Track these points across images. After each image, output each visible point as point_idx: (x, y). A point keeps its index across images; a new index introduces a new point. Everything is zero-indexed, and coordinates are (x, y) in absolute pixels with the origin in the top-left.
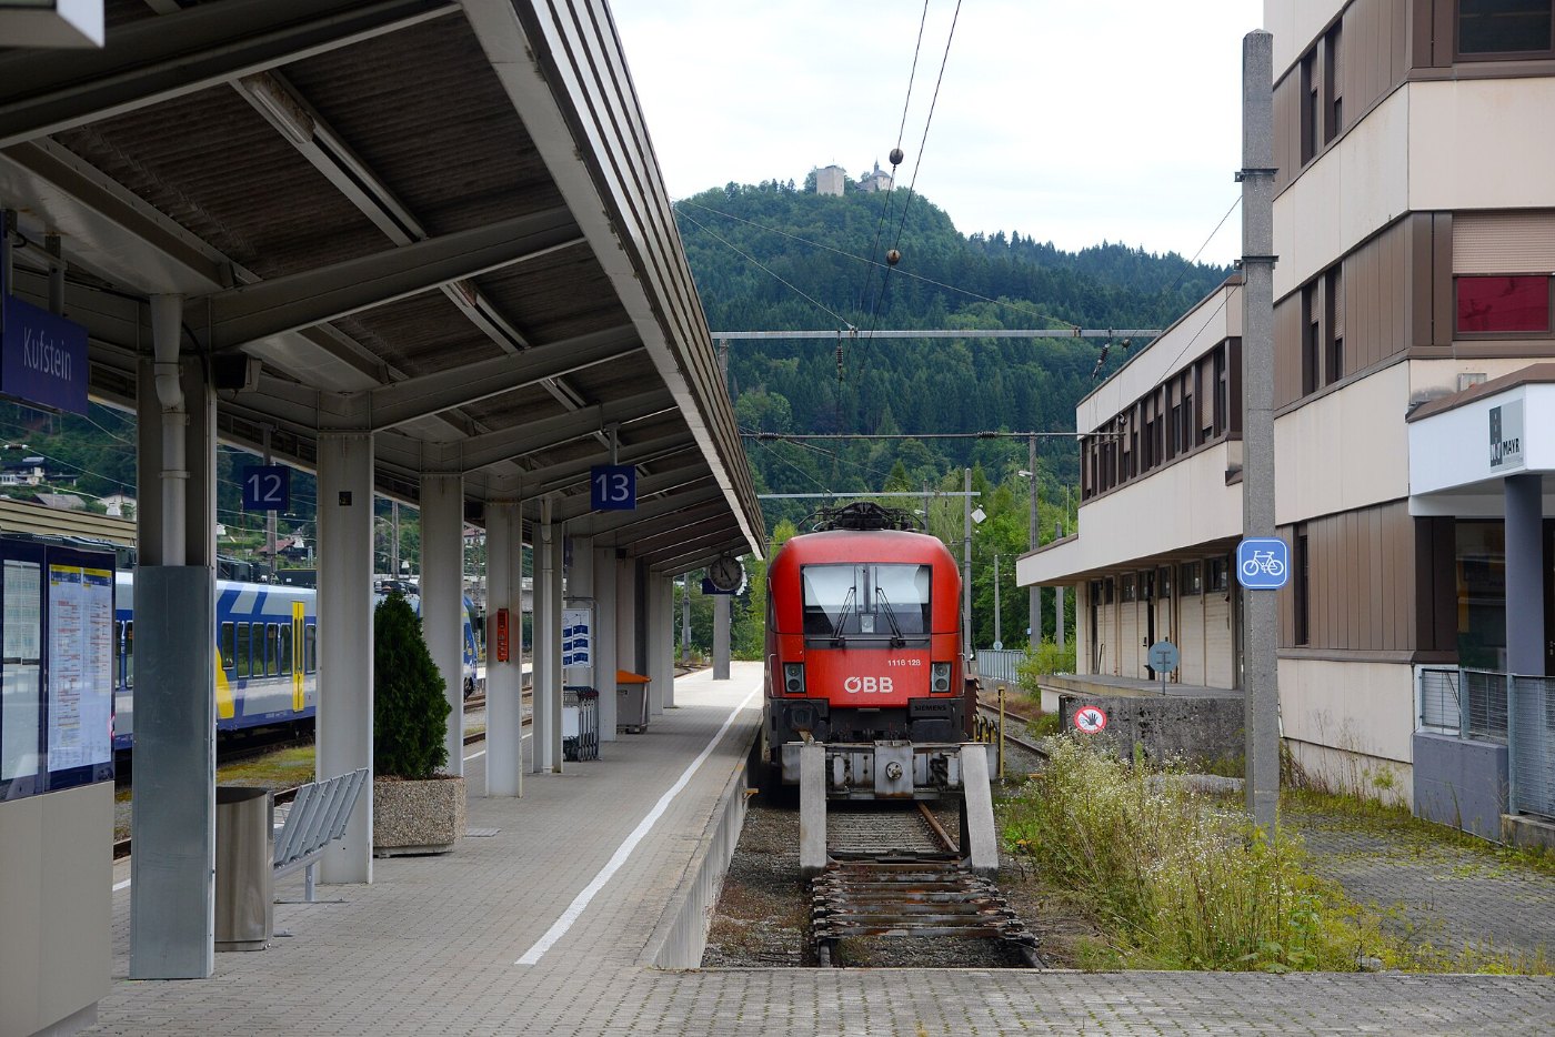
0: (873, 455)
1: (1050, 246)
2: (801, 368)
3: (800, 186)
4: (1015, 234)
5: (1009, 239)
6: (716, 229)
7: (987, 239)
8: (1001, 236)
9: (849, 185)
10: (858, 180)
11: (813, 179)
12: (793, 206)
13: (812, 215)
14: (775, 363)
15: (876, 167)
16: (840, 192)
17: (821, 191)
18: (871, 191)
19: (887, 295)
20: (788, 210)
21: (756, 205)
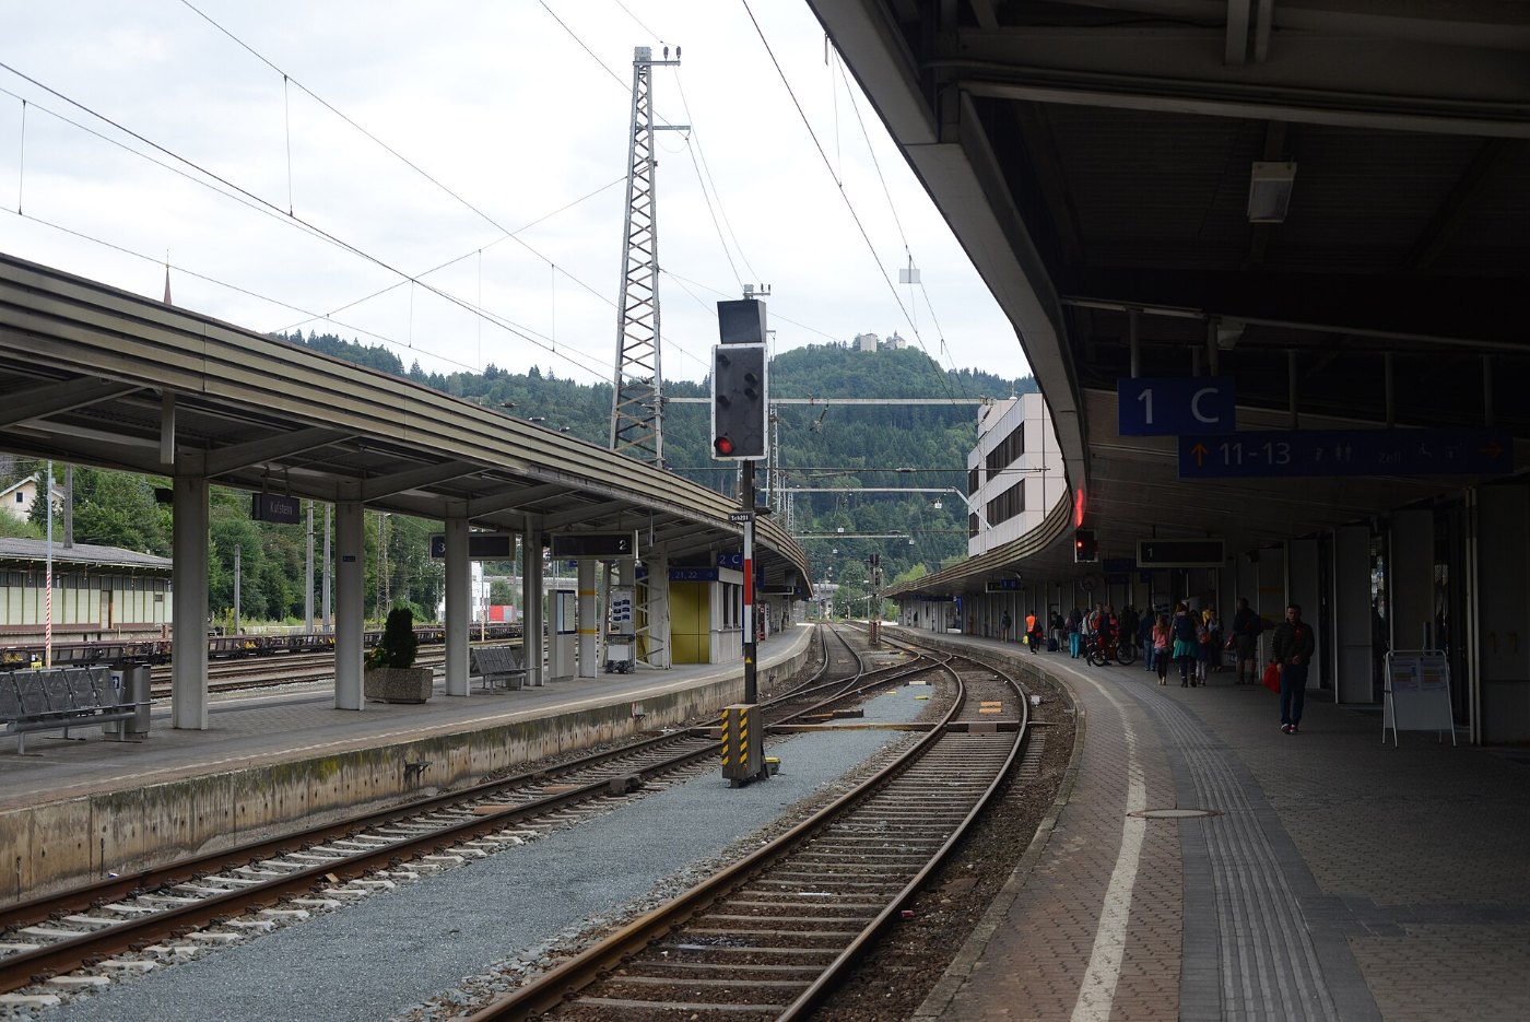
0: (911, 513)
1: (996, 377)
2: (867, 463)
3: (850, 345)
4: (976, 369)
5: (972, 372)
6: (802, 372)
7: (958, 372)
8: (967, 370)
9: (880, 345)
10: (885, 341)
11: (858, 340)
12: (848, 359)
13: (859, 364)
14: (852, 460)
15: (895, 334)
16: (875, 350)
17: (863, 349)
18: (892, 348)
19: (911, 418)
20: (844, 361)
21: (826, 358)
